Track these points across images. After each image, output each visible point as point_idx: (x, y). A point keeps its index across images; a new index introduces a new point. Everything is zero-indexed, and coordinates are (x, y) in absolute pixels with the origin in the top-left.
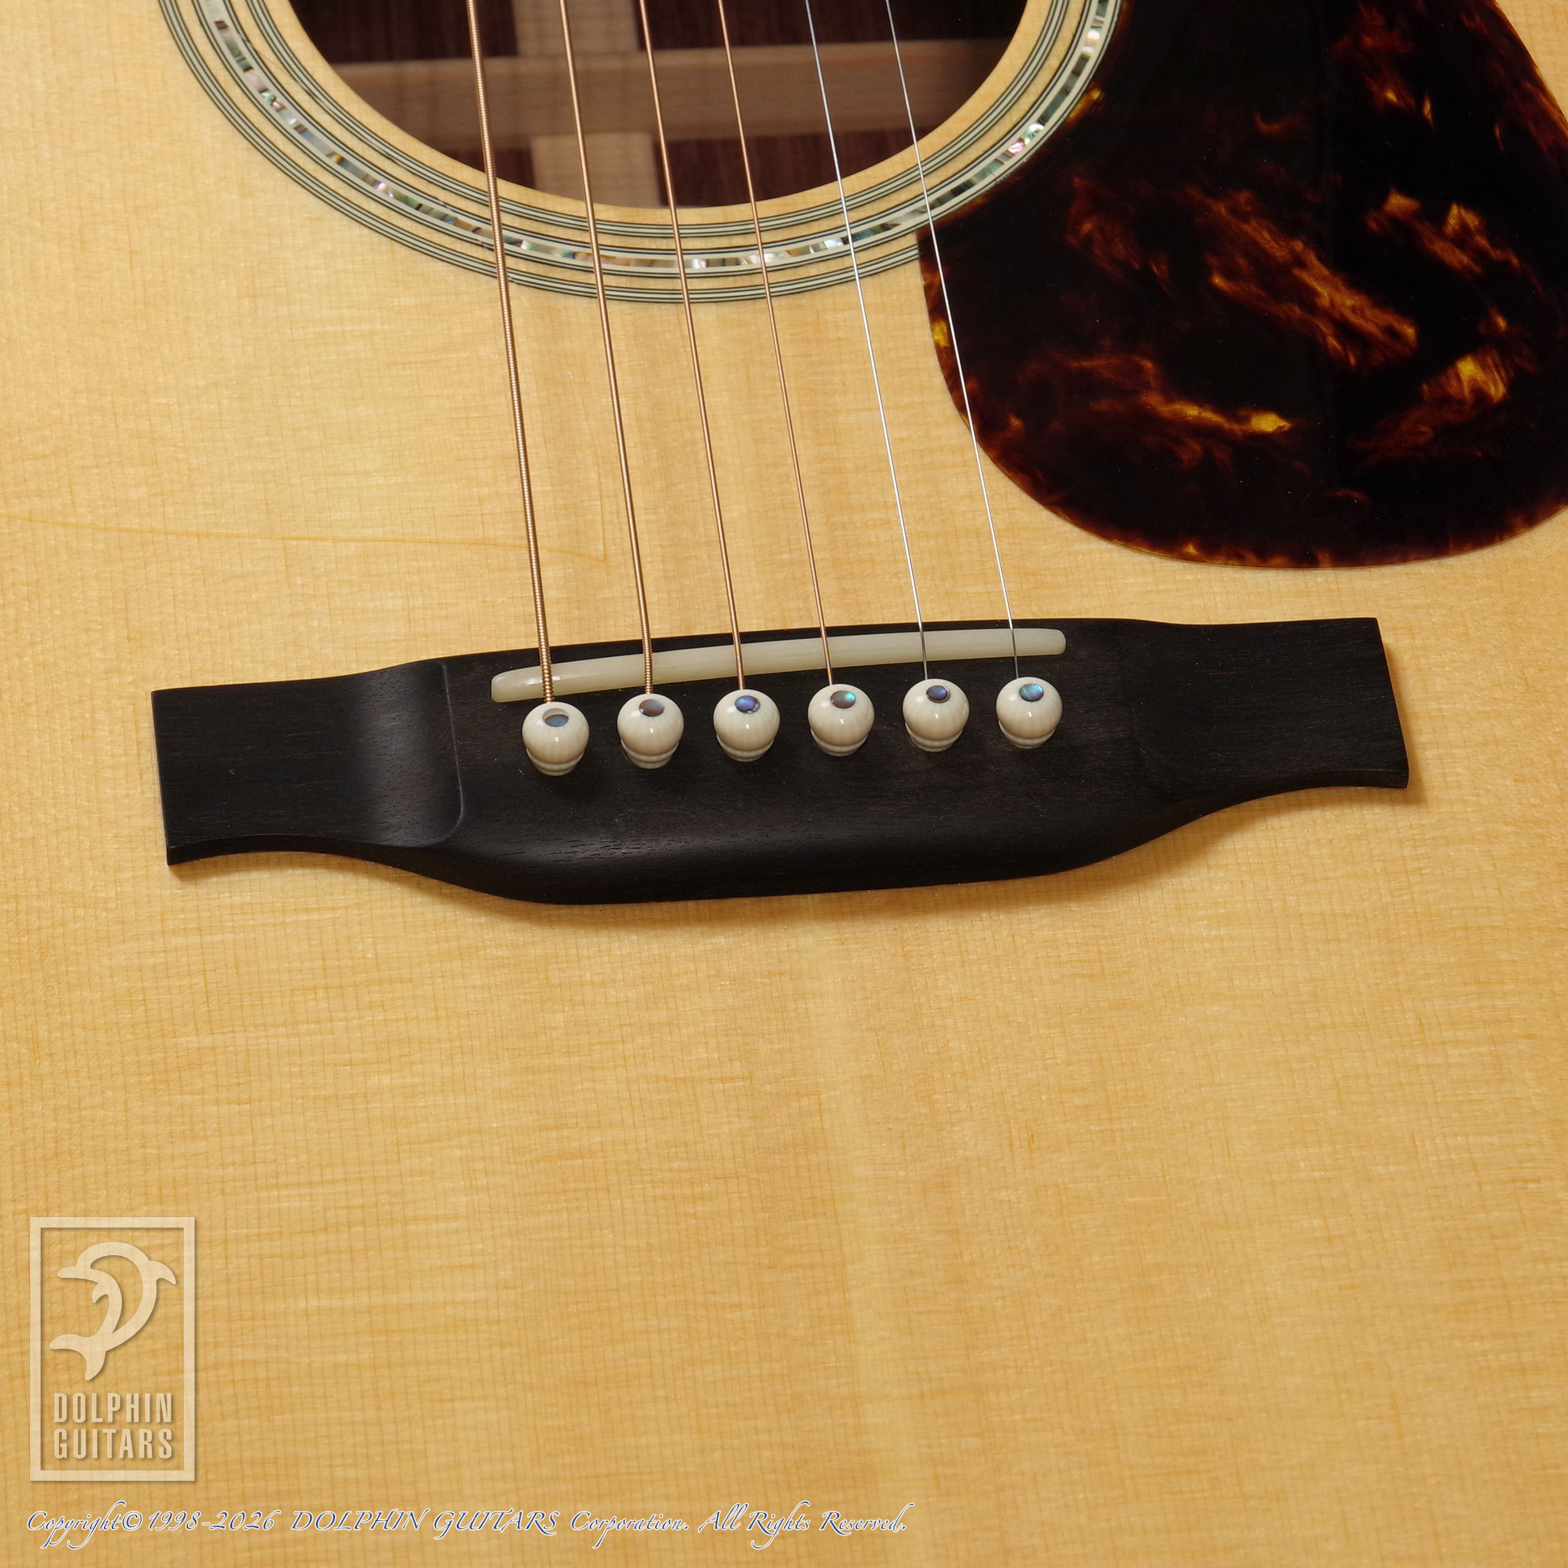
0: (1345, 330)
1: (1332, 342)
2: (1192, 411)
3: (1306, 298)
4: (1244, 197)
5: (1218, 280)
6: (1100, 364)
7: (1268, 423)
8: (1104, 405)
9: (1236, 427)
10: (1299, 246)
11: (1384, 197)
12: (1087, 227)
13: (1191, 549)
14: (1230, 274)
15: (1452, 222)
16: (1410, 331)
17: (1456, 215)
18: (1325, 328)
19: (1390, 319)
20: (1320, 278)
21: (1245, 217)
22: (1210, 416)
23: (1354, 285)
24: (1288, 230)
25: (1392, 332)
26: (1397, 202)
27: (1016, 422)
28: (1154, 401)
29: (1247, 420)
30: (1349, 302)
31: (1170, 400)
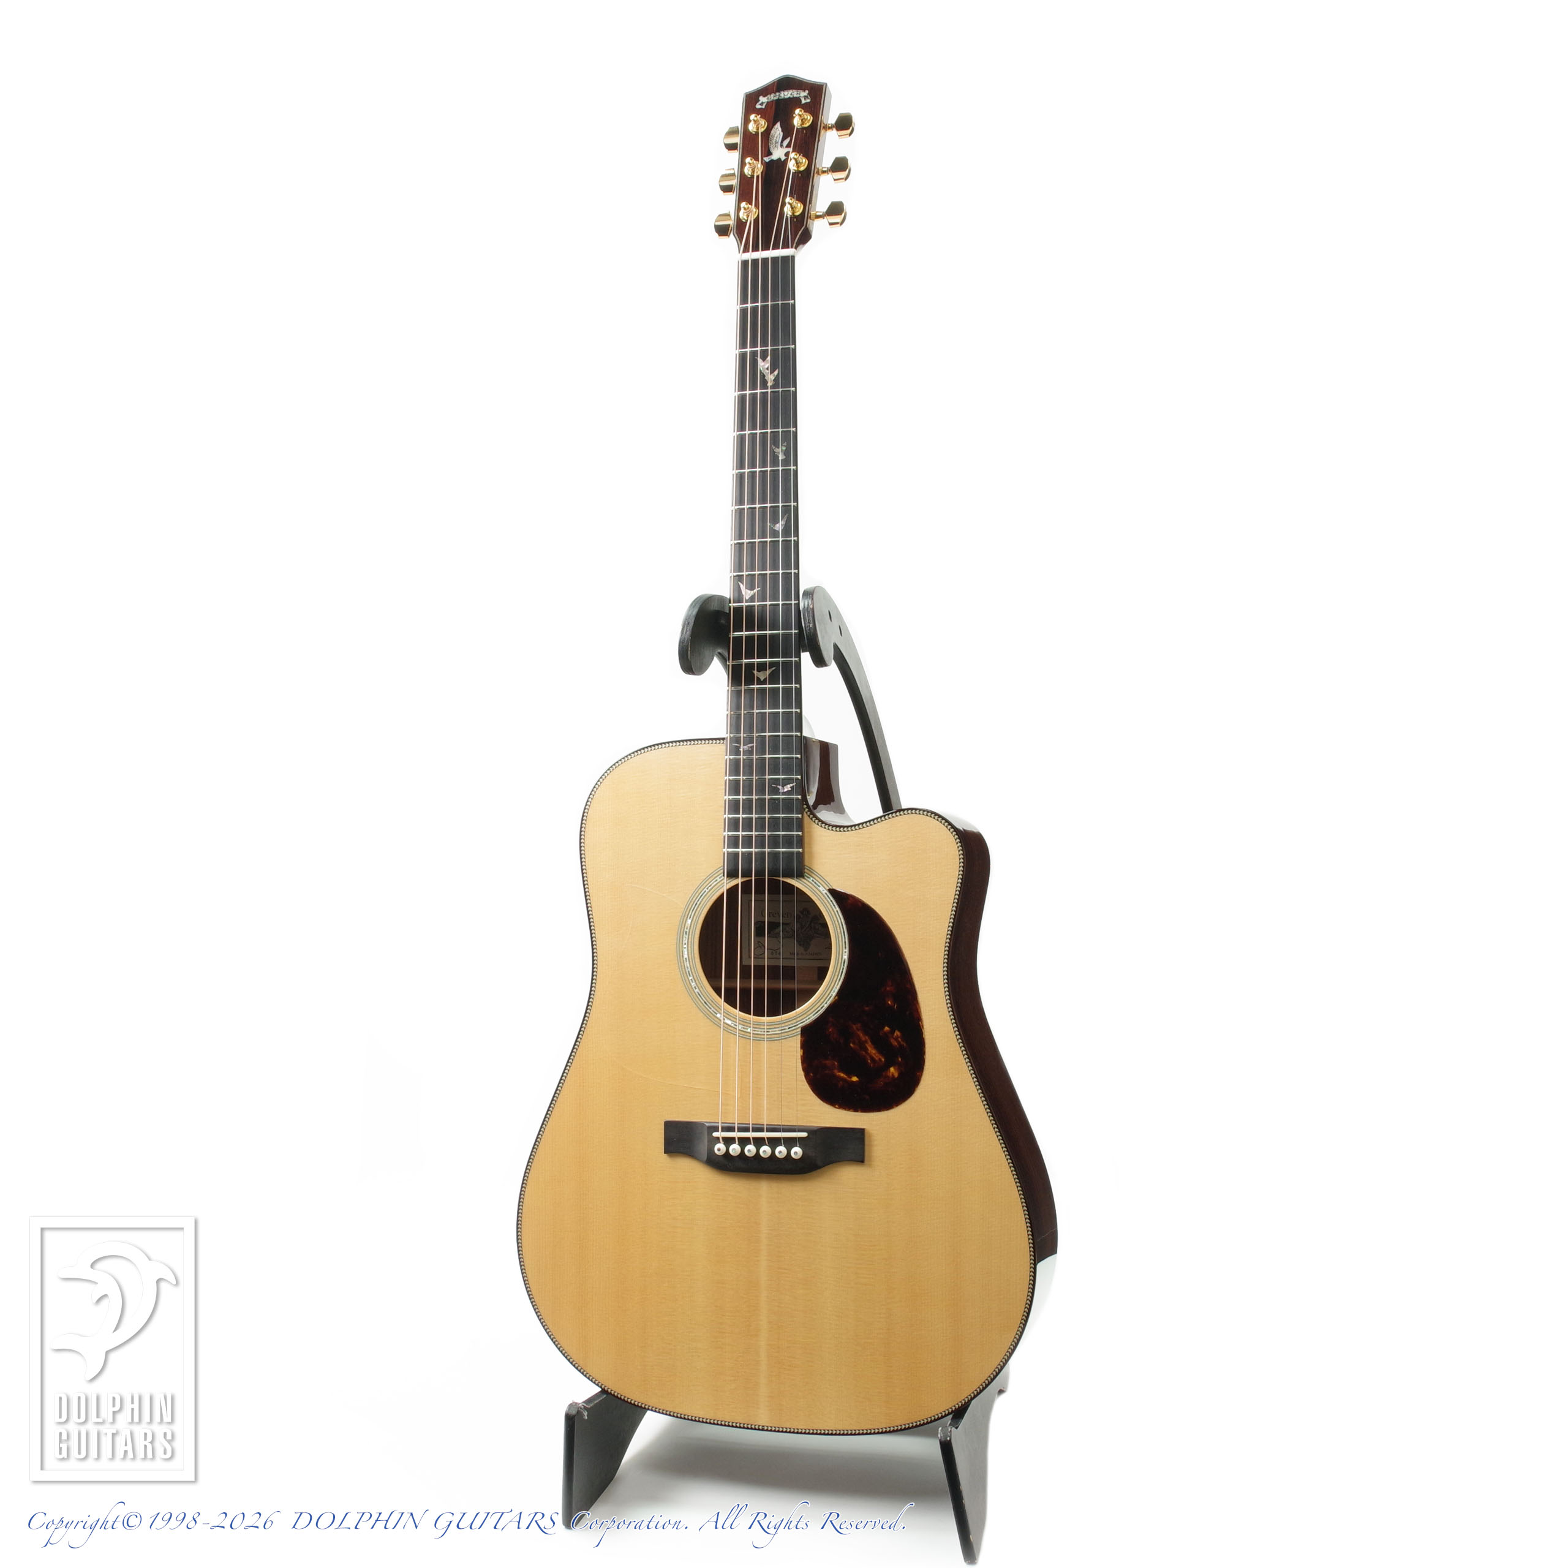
0: (872, 1059)
1: (869, 1061)
2: (842, 1075)
3: (866, 1050)
4: (859, 1025)
5: (851, 1045)
6: (828, 1062)
7: (855, 1079)
8: (827, 1072)
9: (849, 1079)
10: (867, 1037)
11: (884, 1027)
12: (830, 1030)
13: (837, 1106)
14: (854, 1044)
15: (895, 1034)
16: (883, 1060)
17: (897, 1033)
18: (868, 1057)
19: (881, 1057)
20: (869, 1046)
21: (858, 1030)
22: (845, 1076)
23: (876, 1048)
24: (866, 1033)
25: (880, 1059)
26: (887, 1028)
27: (812, 1075)
28: (836, 1071)
29: (851, 1078)
30: (874, 1052)
31: (839, 1072)
